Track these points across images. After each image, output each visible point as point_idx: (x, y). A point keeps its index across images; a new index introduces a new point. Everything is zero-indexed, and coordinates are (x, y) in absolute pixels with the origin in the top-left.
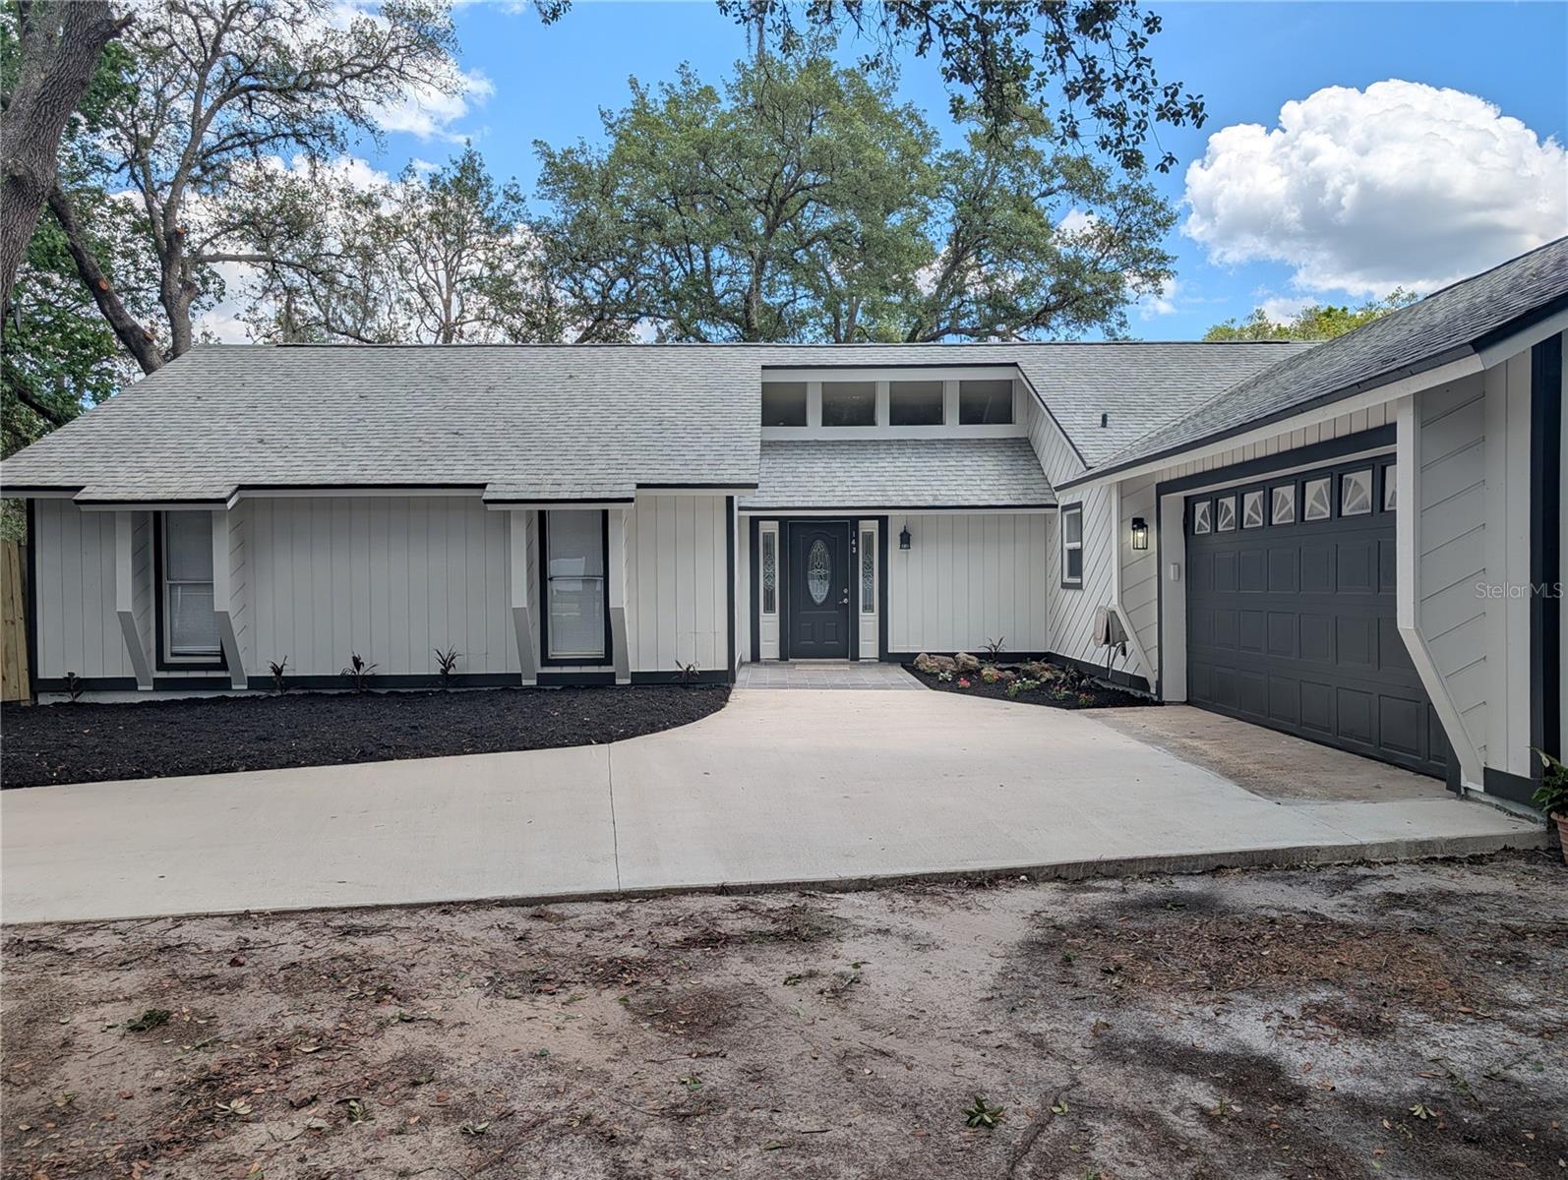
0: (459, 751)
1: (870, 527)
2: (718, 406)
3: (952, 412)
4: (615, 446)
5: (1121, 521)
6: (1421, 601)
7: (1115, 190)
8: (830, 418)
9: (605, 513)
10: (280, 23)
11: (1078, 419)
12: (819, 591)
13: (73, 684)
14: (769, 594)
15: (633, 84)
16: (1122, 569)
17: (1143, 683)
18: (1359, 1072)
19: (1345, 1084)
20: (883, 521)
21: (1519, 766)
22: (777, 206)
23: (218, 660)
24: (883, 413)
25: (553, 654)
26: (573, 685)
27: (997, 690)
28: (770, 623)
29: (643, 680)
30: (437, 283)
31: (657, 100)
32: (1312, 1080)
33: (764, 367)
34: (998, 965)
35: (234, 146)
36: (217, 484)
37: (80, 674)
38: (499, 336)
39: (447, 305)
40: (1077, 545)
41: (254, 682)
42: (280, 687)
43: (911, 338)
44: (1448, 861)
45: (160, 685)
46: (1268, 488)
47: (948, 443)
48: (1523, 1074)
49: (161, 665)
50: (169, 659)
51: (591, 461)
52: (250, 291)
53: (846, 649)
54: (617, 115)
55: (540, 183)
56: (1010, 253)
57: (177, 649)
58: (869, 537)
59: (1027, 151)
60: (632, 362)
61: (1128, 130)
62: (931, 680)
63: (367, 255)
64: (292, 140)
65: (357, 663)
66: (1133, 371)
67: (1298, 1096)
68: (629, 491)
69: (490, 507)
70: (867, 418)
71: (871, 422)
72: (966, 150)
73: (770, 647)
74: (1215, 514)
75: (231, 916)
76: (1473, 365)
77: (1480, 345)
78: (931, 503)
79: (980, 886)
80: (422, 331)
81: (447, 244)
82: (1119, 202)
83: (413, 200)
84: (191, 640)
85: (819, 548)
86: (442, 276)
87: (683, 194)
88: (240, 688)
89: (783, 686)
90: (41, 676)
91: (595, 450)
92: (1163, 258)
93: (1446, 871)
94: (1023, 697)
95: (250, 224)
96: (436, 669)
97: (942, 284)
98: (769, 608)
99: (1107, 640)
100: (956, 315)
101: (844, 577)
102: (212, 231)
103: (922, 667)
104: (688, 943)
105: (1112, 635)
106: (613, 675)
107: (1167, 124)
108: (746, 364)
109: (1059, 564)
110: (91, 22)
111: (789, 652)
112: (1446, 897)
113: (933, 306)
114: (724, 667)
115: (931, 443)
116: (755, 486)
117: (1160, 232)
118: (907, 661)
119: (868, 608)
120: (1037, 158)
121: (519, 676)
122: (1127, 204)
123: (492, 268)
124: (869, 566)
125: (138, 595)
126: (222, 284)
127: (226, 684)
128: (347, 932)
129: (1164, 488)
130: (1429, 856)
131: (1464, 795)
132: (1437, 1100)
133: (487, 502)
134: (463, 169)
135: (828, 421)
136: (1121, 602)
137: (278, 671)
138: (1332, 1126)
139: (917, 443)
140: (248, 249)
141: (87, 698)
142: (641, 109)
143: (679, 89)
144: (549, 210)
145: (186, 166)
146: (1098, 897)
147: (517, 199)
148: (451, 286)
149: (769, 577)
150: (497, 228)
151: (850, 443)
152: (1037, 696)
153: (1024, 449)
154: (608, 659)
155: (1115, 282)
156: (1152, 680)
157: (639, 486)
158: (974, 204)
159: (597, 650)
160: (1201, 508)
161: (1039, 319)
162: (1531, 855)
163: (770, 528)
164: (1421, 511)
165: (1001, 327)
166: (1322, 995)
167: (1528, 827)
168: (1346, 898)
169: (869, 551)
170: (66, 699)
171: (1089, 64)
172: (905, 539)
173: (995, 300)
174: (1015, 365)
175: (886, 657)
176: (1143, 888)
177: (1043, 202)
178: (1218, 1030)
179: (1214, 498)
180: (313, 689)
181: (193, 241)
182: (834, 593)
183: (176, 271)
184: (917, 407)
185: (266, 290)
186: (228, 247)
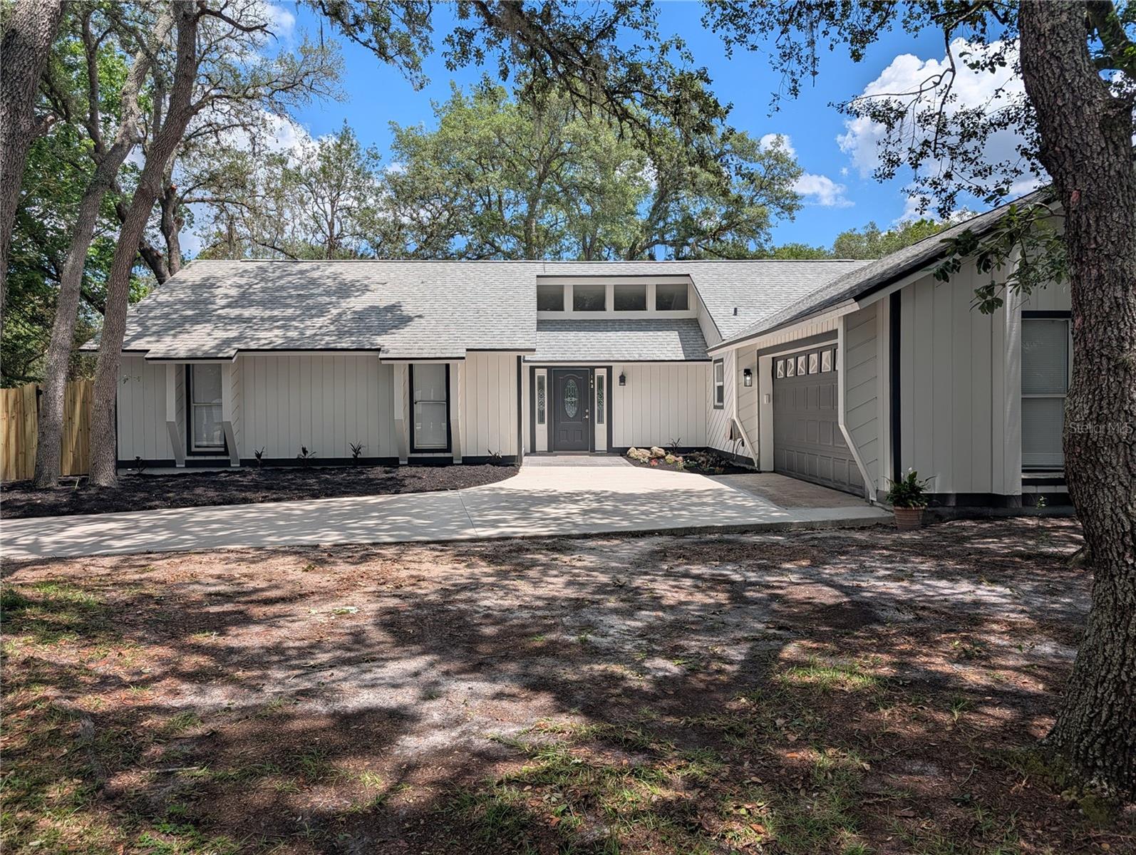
1: (602, 372)
2: (511, 302)
3: (651, 303)
4: (452, 326)
5: (738, 371)
6: (847, 412)
7: (763, 154)
8: (578, 306)
9: (448, 366)
10: (233, 55)
11: (721, 310)
12: (571, 412)
13: (138, 463)
14: (542, 413)
16: (738, 398)
17: (750, 461)
20: (609, 369)
21: (887, 488)
23: (222, 449)
24: (610, 303)
25: (416, 446)
26: (426, 461)
27: (672, 467)
28: (542, 430)
29: (469, 460)
30: (325, 212)
33: (538, 276)
34: (638, 556)
35: (205, 133)
36: (225, 348)
37: (142, 458)
39: (331, 225)
40: (721, 384)
41: (244, 463)
42: (259, 463)
45: (189, 464)
46: (807, 354)
47: (648, 321)
49: (190, 453)
50: (194, 449)
51: (439, 335)
52: (206, 219)
53: (587, 447)
55: (392, 148)
57: (198, 443)
58: (601, 379)
60: (459, 273)
62: (636, 462)
63: (279, 196)
64: (240, 129)
65: (305, 451)
66: (758, 279)
68: (462, 353)
69: (383, 362)
70: (600, 306)
71: (603, 309)
73: (542, 443)
74: (785, 367)
75: (313, 546)
77: (858, 299)
78: (637, 359)
81: (331, 186)
82: (766, 161)
83: (308, 157)
84: (208, 438)
85: (571, 385)
86: (328, 207)
88: (235, 465)
89: (550, 465)
90: (119, 459)
91: (441, 328)
92: (795, 197)
93: (847, 531)
94: (686, 470)
96: (350, 455)
98: (542, 421)
99: (731, 438)
101: (586, 402)
102: (191, 185)
103: (632, 455)
105: (733, 435)
106: (451, 458)
108: (527, 274)
109: (713, 395)
111: (555, 447)
114: (515, 453)
115: (638, 322)
116: (534, 350)
117: (793, 180)
118: (623, 452)
119: (600, 421)
121: (397, 458)
122: (771, 162)
123: (360, 202)
124: (601, 396)
125: (179, 412)
126: (191, 216)
127: (227, 463)
129: (761, 352)
133: (381, 359)
134: (341, 138)
135: (577, 308)
136: (738, 416)
137: (259, 455)
139: (630, 322)
140: (209, 194)
141: (147, 472)
144: (401, 167)
146: (688, 540)
147: (376, 157)
148: (333, 213)
149: (542, 404)
150: (361, 177)
151: (590, 321)
152: (694, 469)
153: (694, 325)
154: (449, 449)
156: (755, 459)
157: (468, 350)
159: (442, 443)
160: (780, 363)
162: (886, 526)
163: (542, 373)
164: (847, 371)
165: (691, 240)
166: (758, 562)
168: (794, 539)
169: (600, 386)
170: (135, 472)
172: (623, 379)
173: (687, 223)
174: (688, 275)
175: (612, 451)
176: (709, 537)
178: (715, 570)
179: (785, 358)
180: (277, 466)
181: (179, 192)
182: (580, 413)
183: (170, 212)
184: (631, 300)
185: (217, 218)
186: (198, 194)
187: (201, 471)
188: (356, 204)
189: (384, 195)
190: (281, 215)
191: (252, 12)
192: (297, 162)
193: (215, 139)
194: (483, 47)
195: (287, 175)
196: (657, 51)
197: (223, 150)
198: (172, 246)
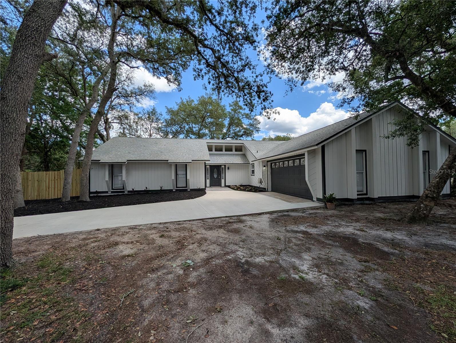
0: (170, 201)
2: (201, 148)
3: (234, 150)
4: (187, 154)
5: (262, 166)
6: (309, 176)
8: (216, 150)
9: (186, 165)
10: (126, 86)
11: (254, 151)
12: (215, 176)
13: (97, 192)
14: (208, 177)
15: (181, 98)
16: (262, 173)
17: (265, 189)
18: (317, 231)
19: (316, 233)
20: (225, 166)
21: (321, 197)
22: (203, 118)
23: (122, 188)
24: (224, 150)
25: (178, 186)
26: (180, 191)
27: (244, 190)
28: (208, 181)
29: (192, 190)
30: (149, 128)
31: (185, 101)
32: (312, 233)
33: (207, 143)
34: (268, 223)
36: (124, 160)
37: (98, 191)
38: (158, 136)
39: (150, 131)
40: (253, 169)
41: (129, 191)
42: (134, 193)
43: (222, 139)
44: (314, 209)
45: (112, 192)
46: (284, 161)
47: (233, 154)
48: (333, 230)
49: (112, 189)
50: (114, 188)
52: (117, 128)
53: (220, 185)
54: (178, 103)
55: (166, 113)
56: (237, 126)
57: (115, 186)
58: (223, 168)
59: (239, 112)
61: (269, 114)
62: (233, 189)
63: (137, 123)
65: (147, 188)
67: (311, 234)
69: (169, 164)
70: (221, 150)
71: (222, 151)
72: (231, 111)
73: (208, 184)
74: (275, 165)
75: (159, 223)
76: (316, 147)
77: (317, 145)
78: (232, 163)
79: (260, 215)
80: (146, 136)
81: (150, 121)
83: (144, 114)
84: (118, 185)
85: (215, 170)
86: (149, 126)
87: (189, 116)
88: (126, 192)
90: (91, 191)
91: (184, 155)
92: (259, 128)
93: (315, 210)
94: (248, 191)
95: (119, 118)
96: (159, 189)
97: (227, 131)
98: (208, 179)
100: (229, 135)
101: (219, 174)
102: (113, 118)
103: (232, 187)
104: (227, 223)
105: (261, 182)
106: (187, 189)
107: (274, 114)
108: (205, 142)
109: (250, 172)
110: (112, 88)
111: (212, 185)
112: (316, 213)
113: (226, 134)
114: (205, 188)
115: (231, 154)
116: (208, 160)
118: (229, 187)
119: (223, 179)
120: (241, 113)
121: (172, 190)
123: (157, 126)
124: (223, 172)
125: (109, 177)
126: (113, 127)
127: (124, 192)
128: (179, 224)
129: (268, 161)
130: (312, 208)
131: (313, 201)
132: (326, 233)
134: (153, 110)
135: (216, 151)
136: (263, 178)
137: (133, 189)
138: (316, 237)
139: (229, 154)
140: (118, 121)
141: (99, 195)
142: (182, 103)
143: (188, 100)
144: (168, 117)
145: (109, 108)
146: (275, 215)
147: (161, 115)
148: (151, 128)
149: (208, 174)
150: (158, 119)
151: (219, 154)
152: (250, 191)
153: (244, 156)
154: (186, 187)
155: (252, 131)
156: (266, 188)
157: (192, 160)
158: (232, 119)
159: (185, 186)
160: (273, 164)
161: (242, 136)
162: (323, 208)
163: (208, 167)
165: (236, 137)
166: (308, 224)
167: (322, 205)
168: (305, 214)
169: (223, 170)
170: (96, 195)
171: (264, 106)
172: (228, 168)
173: (235, 133)
174: (243, 143)
175: (226, 186)
176: (280, 214)
177: (242, 119)
178: (299, 228)
179: (275, 163)
180: (139, 192)
181: (110, 120)
182: (218, 176)
183: (107, 125)
184: (229, 149)
185: (120, 128)
186: (115, 121)
187: (116, 194)
188: (156, 126)
189: (164, 124)
190: (137, 128)
191: (131, 75)
192: (141, 115)
193: (120, 107)
194: (204, 75)
195: (139, 118)
196: (255, 77)
197: (122, 110)
198: (108, 134)
